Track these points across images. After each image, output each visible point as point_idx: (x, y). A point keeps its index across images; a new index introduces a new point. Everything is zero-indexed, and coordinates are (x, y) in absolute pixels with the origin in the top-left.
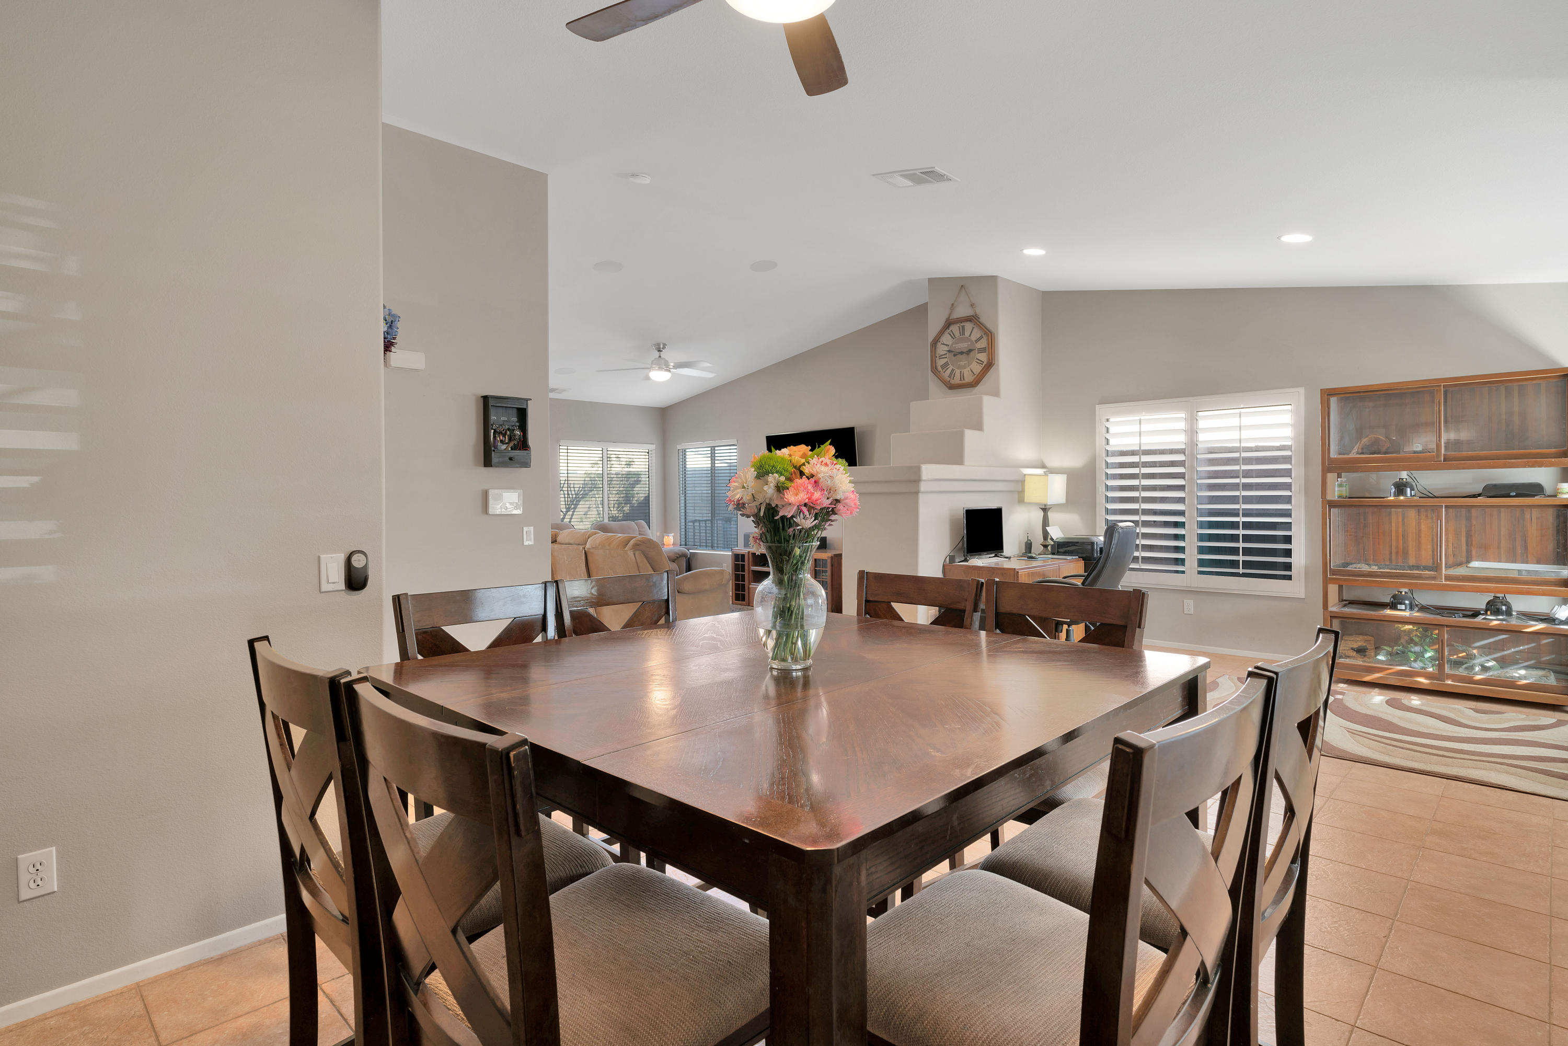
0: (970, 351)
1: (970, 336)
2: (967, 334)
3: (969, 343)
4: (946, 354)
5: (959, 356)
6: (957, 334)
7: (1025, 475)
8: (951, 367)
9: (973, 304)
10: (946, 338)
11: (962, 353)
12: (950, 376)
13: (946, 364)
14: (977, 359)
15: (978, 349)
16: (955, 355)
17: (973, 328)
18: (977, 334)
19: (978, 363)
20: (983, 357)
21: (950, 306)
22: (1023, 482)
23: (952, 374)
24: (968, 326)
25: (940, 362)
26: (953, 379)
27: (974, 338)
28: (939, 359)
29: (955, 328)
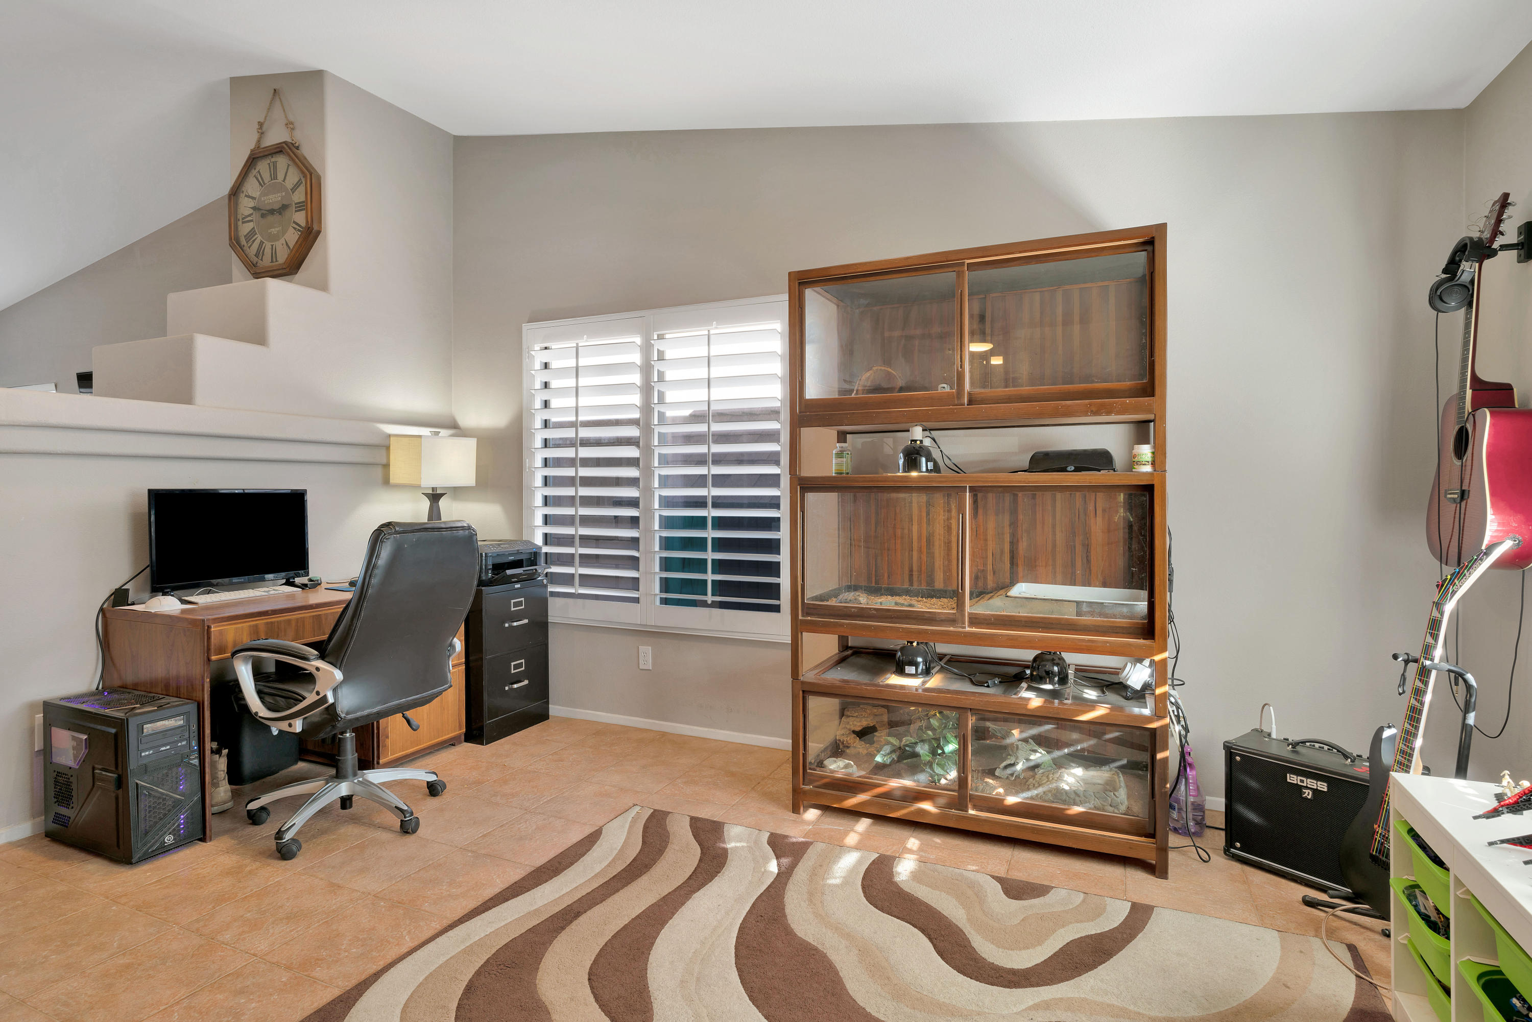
0: (284, 207)
1: (284, 181)
2: (280, 177)
3: (284, 194)
4: (252, 214)
5: (270, 218)
6: (266, 176)
7: (390, 436)
8: (259, 238)
9: (292, 123)
10: (252, 187)
11: (272, 212)
12: (257, 255)
13: (252, 232)
14: (295, 222)
15: (296, 204)
16: (263, 216)
17: (289, 165)
18: (293, 176)
19: (295, 229)
20: (300, 218)
21: (257, 127)
22: (388, 448)
23: (259, 253)
24: (282, 161)
25: (245, 229)
26: (262, 260)
27: (289, 184)
28: (243, 223)
29: (263, 167)
